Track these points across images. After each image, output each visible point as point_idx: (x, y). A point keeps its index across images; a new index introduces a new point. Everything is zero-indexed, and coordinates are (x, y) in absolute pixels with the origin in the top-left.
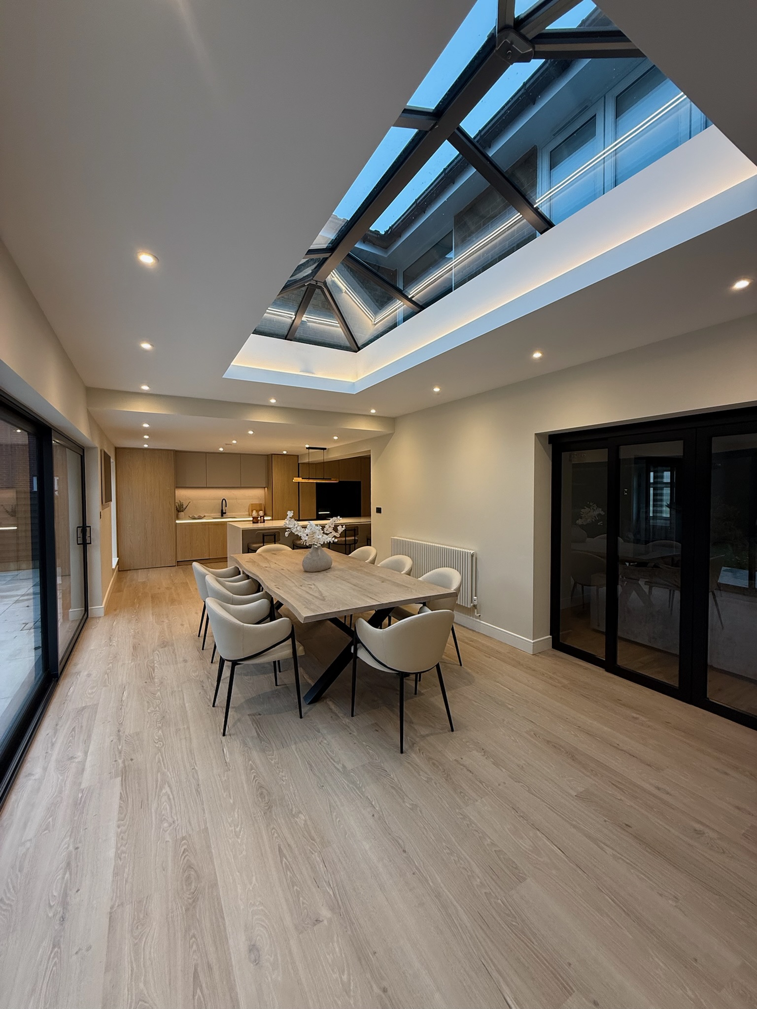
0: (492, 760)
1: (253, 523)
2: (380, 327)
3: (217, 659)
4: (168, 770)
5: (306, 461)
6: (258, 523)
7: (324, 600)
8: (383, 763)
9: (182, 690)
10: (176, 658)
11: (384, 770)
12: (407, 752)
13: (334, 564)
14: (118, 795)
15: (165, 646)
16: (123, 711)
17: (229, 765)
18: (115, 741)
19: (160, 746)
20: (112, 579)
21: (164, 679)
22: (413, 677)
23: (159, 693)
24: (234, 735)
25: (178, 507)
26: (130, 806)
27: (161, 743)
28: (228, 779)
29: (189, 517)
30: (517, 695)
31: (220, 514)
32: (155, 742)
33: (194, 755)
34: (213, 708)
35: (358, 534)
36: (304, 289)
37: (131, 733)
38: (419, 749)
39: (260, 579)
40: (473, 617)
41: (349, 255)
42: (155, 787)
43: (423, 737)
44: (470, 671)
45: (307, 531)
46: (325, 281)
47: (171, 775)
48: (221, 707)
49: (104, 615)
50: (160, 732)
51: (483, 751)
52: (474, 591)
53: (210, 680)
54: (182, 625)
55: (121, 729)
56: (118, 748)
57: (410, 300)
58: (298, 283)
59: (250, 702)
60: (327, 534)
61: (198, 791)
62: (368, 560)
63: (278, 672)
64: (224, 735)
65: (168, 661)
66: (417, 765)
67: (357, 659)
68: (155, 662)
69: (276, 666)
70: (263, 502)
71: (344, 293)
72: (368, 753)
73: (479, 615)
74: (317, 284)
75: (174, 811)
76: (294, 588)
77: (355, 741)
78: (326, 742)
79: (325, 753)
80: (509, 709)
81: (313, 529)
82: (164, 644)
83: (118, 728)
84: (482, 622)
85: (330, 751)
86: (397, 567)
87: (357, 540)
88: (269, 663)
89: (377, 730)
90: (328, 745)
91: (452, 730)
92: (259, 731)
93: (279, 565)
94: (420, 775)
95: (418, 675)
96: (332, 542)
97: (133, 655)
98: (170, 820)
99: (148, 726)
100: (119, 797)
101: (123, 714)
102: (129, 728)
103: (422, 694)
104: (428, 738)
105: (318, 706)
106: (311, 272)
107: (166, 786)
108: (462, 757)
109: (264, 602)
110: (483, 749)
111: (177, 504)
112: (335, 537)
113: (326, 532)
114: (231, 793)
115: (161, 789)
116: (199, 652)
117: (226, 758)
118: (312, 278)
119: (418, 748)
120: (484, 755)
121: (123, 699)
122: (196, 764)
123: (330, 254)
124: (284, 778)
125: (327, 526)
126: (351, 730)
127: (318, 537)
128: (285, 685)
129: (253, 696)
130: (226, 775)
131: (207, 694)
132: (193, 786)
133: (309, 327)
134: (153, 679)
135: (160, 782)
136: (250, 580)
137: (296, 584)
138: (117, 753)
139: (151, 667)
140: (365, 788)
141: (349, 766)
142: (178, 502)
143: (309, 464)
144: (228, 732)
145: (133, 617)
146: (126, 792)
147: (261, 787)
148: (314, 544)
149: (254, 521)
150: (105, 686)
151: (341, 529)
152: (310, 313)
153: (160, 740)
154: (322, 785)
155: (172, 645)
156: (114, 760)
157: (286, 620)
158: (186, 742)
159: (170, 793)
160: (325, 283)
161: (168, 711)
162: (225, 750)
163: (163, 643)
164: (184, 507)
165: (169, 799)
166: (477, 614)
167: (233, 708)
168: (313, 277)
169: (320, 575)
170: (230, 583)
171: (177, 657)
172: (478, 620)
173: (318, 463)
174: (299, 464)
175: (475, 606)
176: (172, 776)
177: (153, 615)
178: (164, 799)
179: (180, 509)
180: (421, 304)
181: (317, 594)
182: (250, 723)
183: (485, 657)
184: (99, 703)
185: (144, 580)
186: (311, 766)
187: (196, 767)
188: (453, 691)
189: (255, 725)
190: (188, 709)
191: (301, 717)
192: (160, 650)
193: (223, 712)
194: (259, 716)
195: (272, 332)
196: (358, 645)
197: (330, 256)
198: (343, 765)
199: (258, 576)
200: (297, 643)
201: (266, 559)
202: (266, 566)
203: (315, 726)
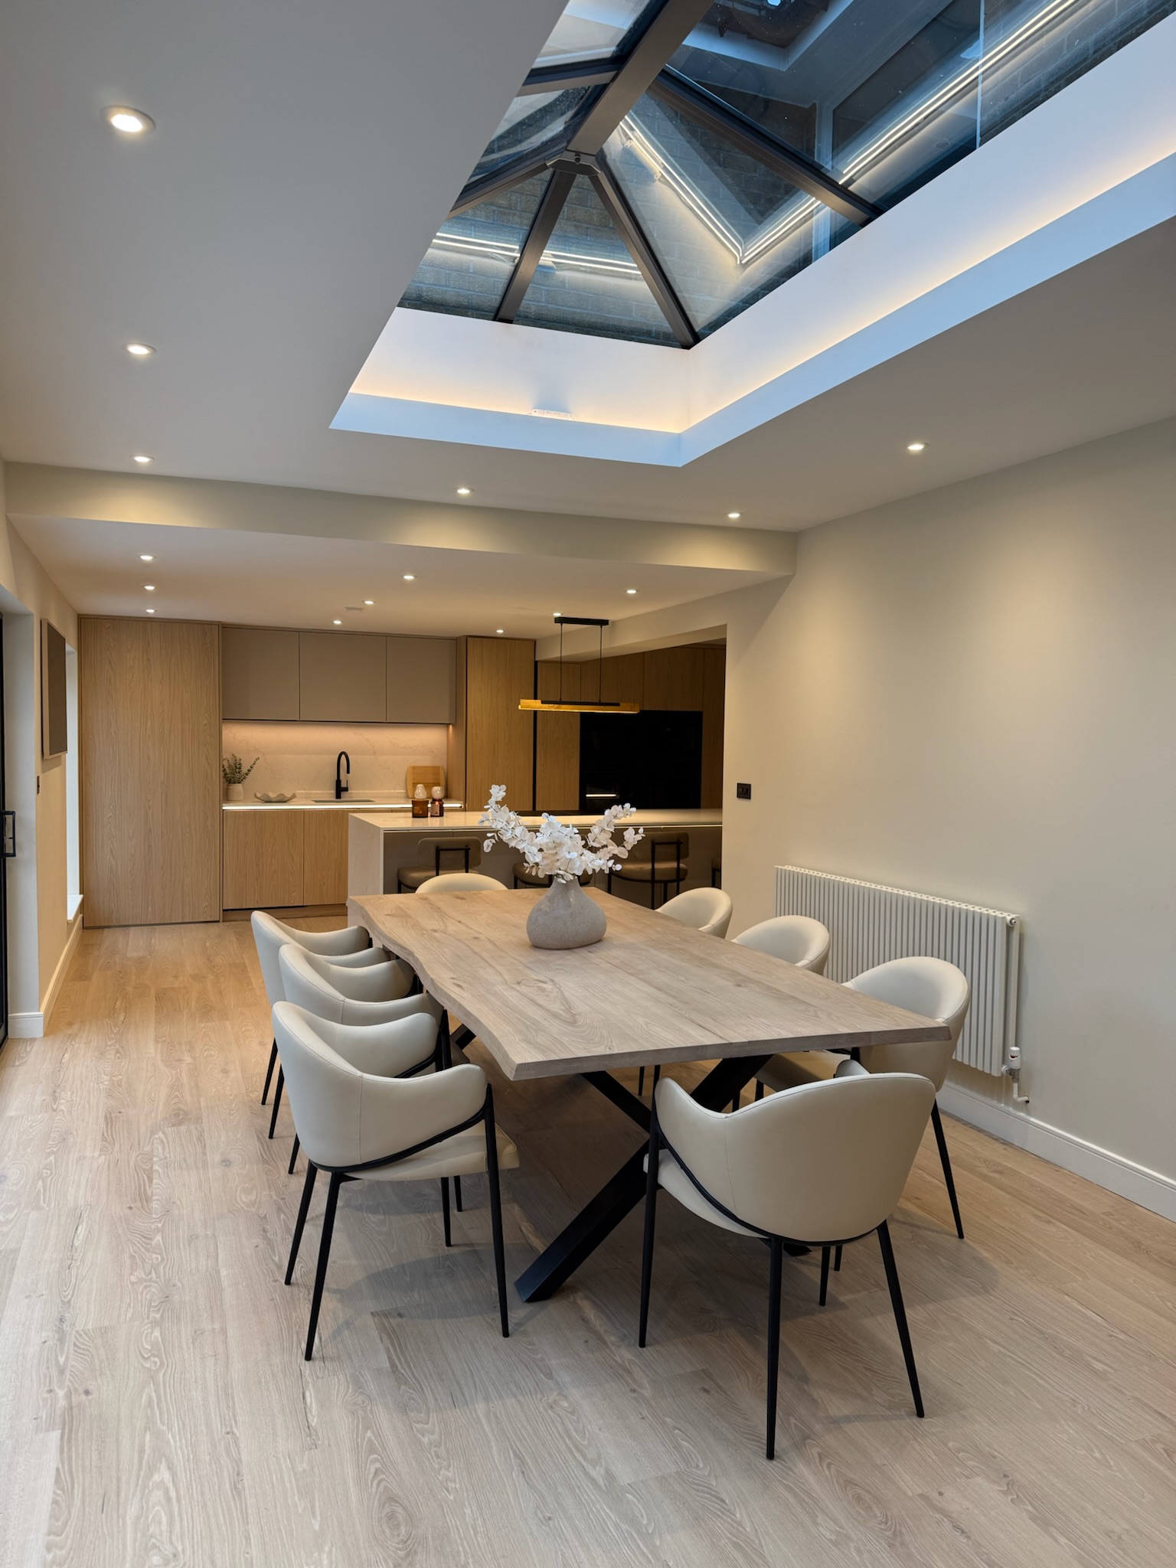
0: (1030, 1508)
1: (415, 816)
2: (759, 272)
3: (302, 1165)
4: (170, 1428)
5: (554, 654)
6: (427, 817)
7: (573, 1023)
8: (716, 1478)
9: (214, 1236)
10: (205, 1154)
11: (717, 1498)
12: (784, 1457)
13: (610, 931)
14: (53, 1473)
15: (180, 1123)
16: (74, 1272)
17: (317, 1435)
18: (50, 1343)
19: (153, 1368)
20: (67, 947)
21: (174, 1203)
22: (817, 1255)
23: (159, 1237)
24: (332, 1359)
25: (228, 771)
26: (77, 1502)
27: (157, 1359)
28: (312, 1468)
29: (255, 796)
30: (1122, 1336)
31: (333, 792)
32: (143, 1357)
33: (233, 1399)
34: (287, 1288)
35: (687, 856)
36: (547, 175)
37: (90, 1327)
38: (820, 1455)
39: (416, 960)
40: (1007, 1104)
41: (665, 74)
42: (136, 1467)
43: (836, 1422)
44: (985, 1254)
45: (542, 839)
46: (602, 151)
47: (175, 1441)
48: (306, 1286)
49: (44, 1036)
50: (157, 1333)
51: (1005, 1481)
52: (1014, 1026)
53: (282, 1216)
54: (225, 1071)
55: (67, 1315)
56: (57, 1362)
57: (843, 192)
58: (528, 162)
59: (381, 1280)
60: (593, 850)
61: (236, 1488)
62: (708, 926)
63: (453, 1211)
64: (308, 1356)
65: (185, 1160)
66: (811, 1497)
67: (659, 1192)
68: (155, 1159)
69: (450, 1190)
70: (441, 762)
71: (657, 182)
72: (678, 1448)
73: (1026, 1098)
74: (578, 160)
75: (177, 1529)
76: (500, 988)
77: (645, 1413)
78: (566, 1404)
79: (562, 1432)
80: (1095, 1372)
81: (556, 834)
82: (179, 1117)
83: (59, 1312)
84: (1033, 1120)
85: (576, 1431)
86: (787, 948)
87: (686, 871)
88: (430, 1181)
89: (706, 1391)
90: (573, 1413)
91: (920, 1413)
92: (394, 1357)
93: (467, 926)
94: (816, 1523)
95: (831, 1252)
96: (607, 872)
97: (104, 1139)
98: (168, 1551)
99: (129, 1315)
100: (53, 1480)
101: (73, 1280)
102: (86, 1317)
103: (842, 1306)
104: (848, 1428)
105: (552, 1309)
106: (561, 128)
107: (163, 1466)
108: (943, 1491)
109: (421, 1021)
110: (1005, 1476)
111: (225, 763)
112: (616, 858)
113: (591, 843)
114: (317, 1504)
115: (149, 1476)
116: (262, 1144)
117: (309, 1415)
118: (564, 144)
119: (815, 1451)
120: (1006, 1493)
121: (77, 1243)
122: (236, 1422)
123: (612, 74)
124: (451, 1485)
125: (595, 830)
126: (635, 1380)
127: (568, 856)
128: (472, 1245)
129: (387, 1267)
130: (305, 1458)
131: (274, 1251)
132: (225, 1474)
133: (563, 282)
134: (147, 1201)
135: (149, 1455)
136: (394, 961)
137: (506, 977)
138: (54, 1373)
139: (144, 1170)
140: (661, 1537)
141: (625, 1475)
142: (229, 757)
143: (561, 664)
144: (318, 1352)
145: (109, 1043)
146: (70, 1467)
147: (392, 1499)
148: (557, 875)
149: (416, 812)
150: (38, 1208)
151: (631, 838)
152: (566, 242)
153: (155, 1353)
154: (548, 1515)
155: (198, 1120)
156: (47, 1388)
157: (473, 1070)
158: (215, 1364)
159: (170, 1485)
160: (601, 158)
161: (179, 1284)
162: (308, 1395)
163: (177, 1115)
164: (244, 770)
165: (169, 1500)
166: (1019, 1096)
167: (335, 1291)
168: (569, 142)
169: (571, 958)
170: (338, 966)
171: (208, 1151)
172: (1022, 1114)
173: (587, 662)
174: (536, 663)
175: (1013, 1074)
176: (178, 1444)
177: (156, 1042)
178: (157, 1495)
179: (233, 776)
180: (871, 200)
181: (557, 1007)
182: (375, 1333)
183: (1033, 1220)
184: (20, 1248)
185: (141, 954)
186: (522, 1462)
187: (235, 1430)
188: (931, 1307)
189: (387, 1341)
190: (225, 1283)
191: (506, 1334)
192: (169, 1130)
193: (309, 1300)
194: (399, 1320)
195: (464, 301)
196: (663, 1153)
197: (613, 79)
198: (607, 1470)
199: (411, 954)
200: (500, 1135)
201: (438, 910)
202: (435, 928)
203: (542, 1360)
